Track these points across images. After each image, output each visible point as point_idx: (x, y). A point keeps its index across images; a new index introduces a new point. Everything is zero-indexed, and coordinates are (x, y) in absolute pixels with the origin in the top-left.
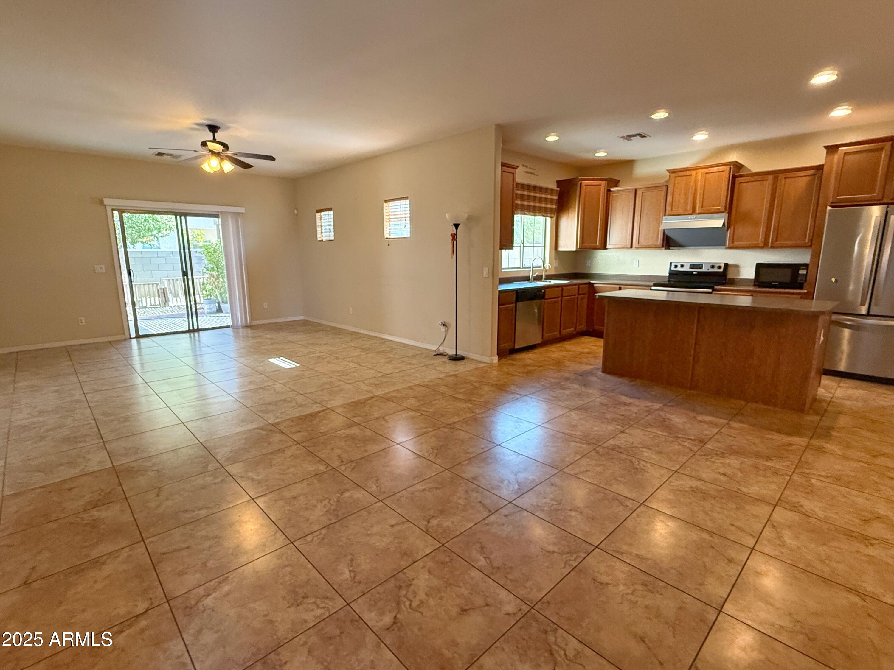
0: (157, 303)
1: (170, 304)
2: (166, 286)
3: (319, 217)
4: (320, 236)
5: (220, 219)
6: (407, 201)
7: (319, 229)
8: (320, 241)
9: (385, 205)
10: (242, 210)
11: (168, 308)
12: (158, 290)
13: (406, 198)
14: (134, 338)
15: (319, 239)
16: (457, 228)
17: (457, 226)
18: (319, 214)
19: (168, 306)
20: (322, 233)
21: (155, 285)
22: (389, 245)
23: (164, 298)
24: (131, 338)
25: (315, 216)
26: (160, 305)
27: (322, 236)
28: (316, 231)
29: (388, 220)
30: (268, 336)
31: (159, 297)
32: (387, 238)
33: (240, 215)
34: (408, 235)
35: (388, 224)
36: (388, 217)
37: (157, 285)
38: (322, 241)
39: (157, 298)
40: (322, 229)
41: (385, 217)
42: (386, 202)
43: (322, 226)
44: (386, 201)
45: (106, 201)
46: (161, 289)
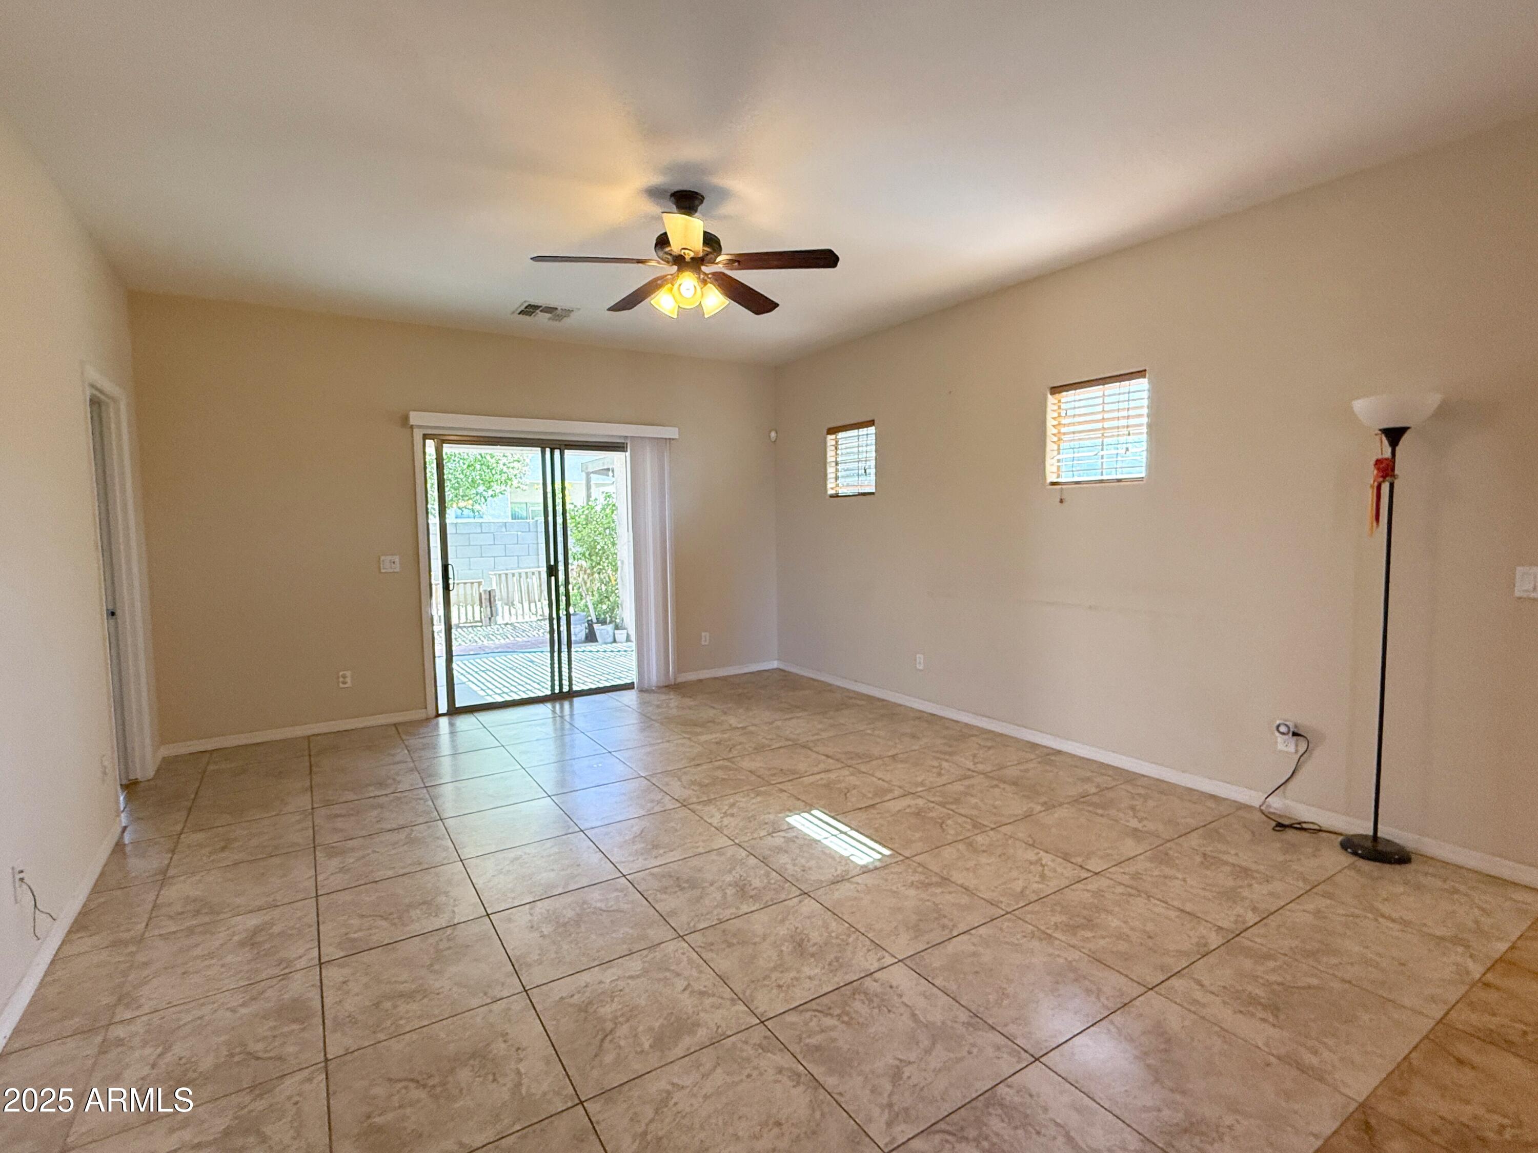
0: (477, 618)
1: (499, 620)
2: (494, 587)
3: (833, 443)
4: (833, 485)
5: (628, 454)
6: (1142, 384)
7: (831, 470)
8: (832, 496)
9: (1051, 399)
10: (671, 432)
11: (495, 627)
12: (480, 594)
13: (1141, 374)
14: (443, 715)
15: (830, 492)
16: (1394, 442)
17: (1394, 435)
18: (833, 437)
19: (496, 624)
20: (837, 478)
21: (476, 585)
22: (1061, 501)
23: (489, 609)
24: (438, 715)
25: (825, 438)
26: (481, 622)
27: (837, 485)
28: (825, 475)
29: (1055, 439)
30: (733, 721)
31: (481, 607)
32: (1053, 484)
33: (668, 441)
34: (1141, 472)
35: (1056, 447)
36: (1055, 431)
37: (480, 583)
38: (836, 496)
39: (477, 608)
40: (837, 470)
41: (1051, 430)
42: (1052, 393)
43: (837, 464)
44: (1056, 390)
45: (415, 418)
46: (485, 591)
